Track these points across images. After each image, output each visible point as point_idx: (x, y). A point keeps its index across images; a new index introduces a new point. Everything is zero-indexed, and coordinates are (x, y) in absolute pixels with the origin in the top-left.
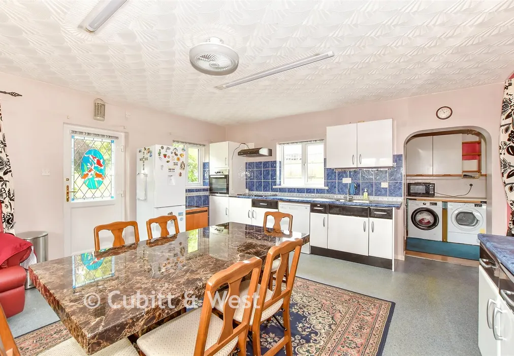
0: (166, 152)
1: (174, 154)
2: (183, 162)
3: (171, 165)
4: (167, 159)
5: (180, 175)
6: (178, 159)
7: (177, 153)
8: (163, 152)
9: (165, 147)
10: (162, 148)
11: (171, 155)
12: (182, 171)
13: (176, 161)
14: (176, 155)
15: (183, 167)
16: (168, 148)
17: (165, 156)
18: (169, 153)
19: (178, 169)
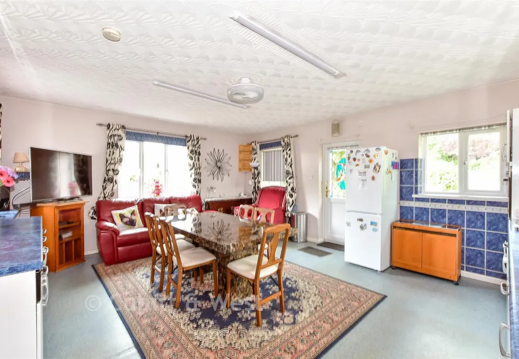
0: (356, 155)
1: (365, 156)
2: (377, 164)
3: (361, 168)
4: (357, 162)
5: (373, 178)
6: (371, 161)
7: (368, 154)
8: (353, 156)
9: (355, 151)
10: (352, 152)
11: (361, 158)
12: (375, 175)
13: (367, 163)
14: (368, 156)
15: (378, 169)
16: (358, 151)
17: (355, 159)
18: (359, 156)
19: (370, 173)
